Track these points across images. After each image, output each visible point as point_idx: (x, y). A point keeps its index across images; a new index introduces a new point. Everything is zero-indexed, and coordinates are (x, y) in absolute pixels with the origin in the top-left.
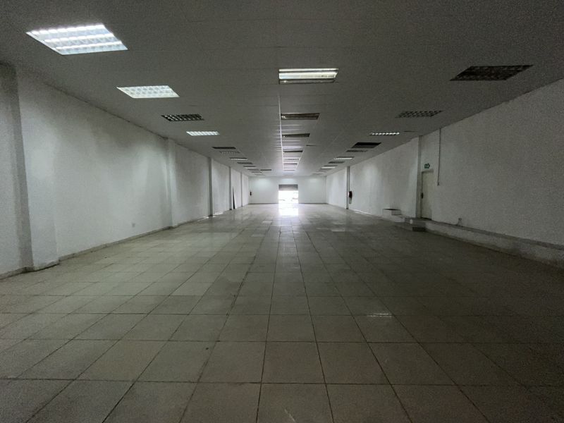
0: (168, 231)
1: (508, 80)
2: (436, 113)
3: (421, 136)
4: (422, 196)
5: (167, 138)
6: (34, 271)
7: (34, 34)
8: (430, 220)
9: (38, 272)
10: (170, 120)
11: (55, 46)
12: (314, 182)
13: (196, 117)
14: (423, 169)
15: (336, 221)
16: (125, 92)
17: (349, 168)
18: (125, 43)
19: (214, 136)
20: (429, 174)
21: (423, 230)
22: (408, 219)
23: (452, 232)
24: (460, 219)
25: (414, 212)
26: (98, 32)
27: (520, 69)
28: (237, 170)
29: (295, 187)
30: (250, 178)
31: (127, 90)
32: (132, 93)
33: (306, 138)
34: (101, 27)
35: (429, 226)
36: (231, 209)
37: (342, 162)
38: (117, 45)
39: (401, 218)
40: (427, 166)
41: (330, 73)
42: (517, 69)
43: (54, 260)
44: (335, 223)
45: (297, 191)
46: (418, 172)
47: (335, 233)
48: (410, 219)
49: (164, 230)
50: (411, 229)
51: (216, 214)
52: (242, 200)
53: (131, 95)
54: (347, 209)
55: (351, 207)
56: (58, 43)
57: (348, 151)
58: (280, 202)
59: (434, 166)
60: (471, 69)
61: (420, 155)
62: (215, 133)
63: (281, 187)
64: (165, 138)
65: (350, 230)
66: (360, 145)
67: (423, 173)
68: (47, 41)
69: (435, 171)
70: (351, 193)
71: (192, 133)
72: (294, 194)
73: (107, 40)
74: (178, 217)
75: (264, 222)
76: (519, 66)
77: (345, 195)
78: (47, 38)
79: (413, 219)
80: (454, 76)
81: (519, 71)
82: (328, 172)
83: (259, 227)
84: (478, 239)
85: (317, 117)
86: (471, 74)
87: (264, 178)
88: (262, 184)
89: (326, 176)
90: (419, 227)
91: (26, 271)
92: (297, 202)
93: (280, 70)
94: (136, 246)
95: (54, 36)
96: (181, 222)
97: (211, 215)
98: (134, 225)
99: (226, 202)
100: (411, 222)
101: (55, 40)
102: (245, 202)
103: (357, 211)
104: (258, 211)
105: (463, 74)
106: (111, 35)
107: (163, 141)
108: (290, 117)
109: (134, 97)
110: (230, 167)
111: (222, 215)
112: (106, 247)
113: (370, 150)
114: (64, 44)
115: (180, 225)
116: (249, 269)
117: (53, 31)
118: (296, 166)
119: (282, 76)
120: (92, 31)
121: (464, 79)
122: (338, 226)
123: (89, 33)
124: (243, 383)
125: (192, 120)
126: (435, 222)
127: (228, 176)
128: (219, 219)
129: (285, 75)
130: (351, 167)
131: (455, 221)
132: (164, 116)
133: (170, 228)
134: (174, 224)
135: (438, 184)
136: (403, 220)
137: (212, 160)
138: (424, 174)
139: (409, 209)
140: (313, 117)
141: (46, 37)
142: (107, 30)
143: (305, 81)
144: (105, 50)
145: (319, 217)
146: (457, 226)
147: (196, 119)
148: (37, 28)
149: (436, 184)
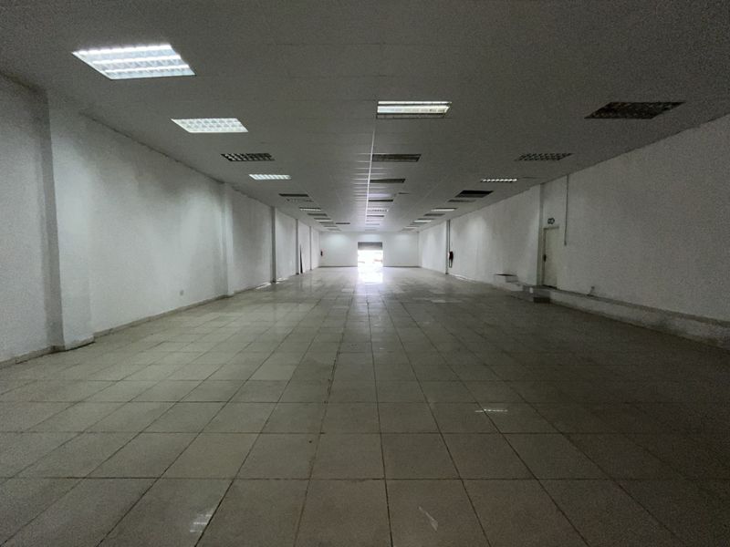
0: (223, 301)
1: (654, 119)
2: (564, 156)
3: (543, 184)
4: (545, 258)
5: (222, 182)
6: (65, 351)
7: (81, 54)
8: (555, 288)
9: (69, 352)
10: (230, 160)
11: (104, 69)
12: (403, 240)
13: (265, 156)
14: (545, 224)
15: (435, 289)
16: (181, 125)
17: (449, 222)
18: (192, 67)
19: (285, 180)
20: (553, 231)
21: (546, 300)
22: (526, 287)
23: (583, 304)
24: (593, 288)
25: (535, 278)
26: (161, 53)
27: (669, 106)
28: (305, 224)
29: (379, 245)
30: (321, 233)
31: (183, 123)
32: (188, 127)
33: (400, 184)
34: (168, 47)
35: (554, 296)
36: (298, 274)
37: (440, 215)
38: (184, 69)
39: (519, 285)
40: (551, 221)
41: (440, 107)
42: (666, 107)
43: (89, 337)
44: (435, 292)
45: (382, 251)
46: (540, 229)
47: (436, 303)
48: (529, 287)
49: (217, 299)
50: (532, 300)
51: (279, 280)
52: (311, 262)
53: (187, 129)
54: (447, 273)
55: (451, 272)
56: (109, 65)
57: (451, 201)
58: (359, 264)
59: (559, 221)
60: (609, 105)
61: (542, 207)
62: (286, 177)
63: (361, 245)
64: (220, 182)
65: (453, 301)
66: (466, 193)
67: (545, 229)
68: (95, 62)
69: (561, 226)
70: (451, 254)
71: (256, 177)
72: (378, 254)
73: (170, 63)
74: (235, 284)
75: (344, 290)
76: (668, 103)
77: (444, 256)
78: (95, 60)
79: (533, 287)
80: (589, 114)
81: (666, 109)
82: (421, 227)
83: (339, 296)
84: (615, 312)
85: (417, 159)
86: (610, 111)
87: (338, 233)
88: (337, 241)
89: (418, 232)
90: (541, 297)
91: (55, 350)
92: (381, 265)
93: (380, 103)
94: (187, 320)
95: (105, 57)
96: (238, 289)
97: (274, 281)
98: (182, 293)
99: (292, 264)
100: (531, 290)
101: (104, 62)
102: (315, 265)
103: (458, 276)
104: (332, 276)
105: (602, 110)
106: (178, 57)
107: (218, 185)
108: (384, 158)
109: (191, 131)
110: (297, 220)
111: (287, 281)
112: (150, 320)
113: (478, 200)
114: (115, 67)
115: (237, 293)
116: (339, 348)
117: (105, 51)
118: (382, 219)
119: (381, 110)
120: (154, 52)
121: (601, 117)
122: (438, 296)
123: (149, 54)
124: (364, 480)
125: (259, 160)
126: (561, 291)
127: (295, 231)
128: (285, 286)
129: (384, 109)
130: (452, 221)
131: (587, 291)
132: (224, 155)
133: (225, 297)
134: (231, 292)
135: (565, 244)
136: (520, 289)
137: (276, 210)
138: (548, 232)
139: (527, 274)
140: (412, 158)
141: (94, 58)
142: (173, 51)
143: (407, 116)
144: (166, 74)
145: (413, 283)
146: (589, 296)
147: (265, 160)
148: (87, 47)
149: (563, 243)
